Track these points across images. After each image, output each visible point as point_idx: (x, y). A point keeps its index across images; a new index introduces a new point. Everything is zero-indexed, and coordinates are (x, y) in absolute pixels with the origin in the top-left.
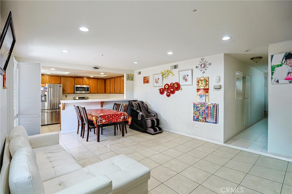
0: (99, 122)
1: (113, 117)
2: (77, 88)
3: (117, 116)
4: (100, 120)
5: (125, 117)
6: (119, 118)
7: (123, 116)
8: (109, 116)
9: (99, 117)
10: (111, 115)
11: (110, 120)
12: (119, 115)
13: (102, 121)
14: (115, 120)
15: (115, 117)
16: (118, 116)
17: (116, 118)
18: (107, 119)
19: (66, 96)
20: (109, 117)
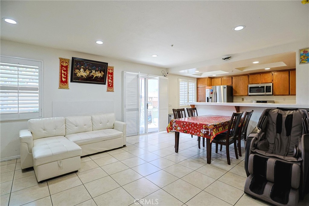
0: (173, 128)
1: (190, 127)
2: (251, 89)
3: (194, 126)
4: (175, 126)
5: (208, 132)
6: (198, 131)
7: (205, 129)
8: (185, 123)
9: (174, 121)
10: (188, 124)
11: (186, 129)
12: (198, 125)
13: (177, 128)
14: (192, 131)
15: (192, 126)
16: (197, 127)
17: (194, 129)
18: (182, 128)
19: (243, 99)
20: (185, 125)
